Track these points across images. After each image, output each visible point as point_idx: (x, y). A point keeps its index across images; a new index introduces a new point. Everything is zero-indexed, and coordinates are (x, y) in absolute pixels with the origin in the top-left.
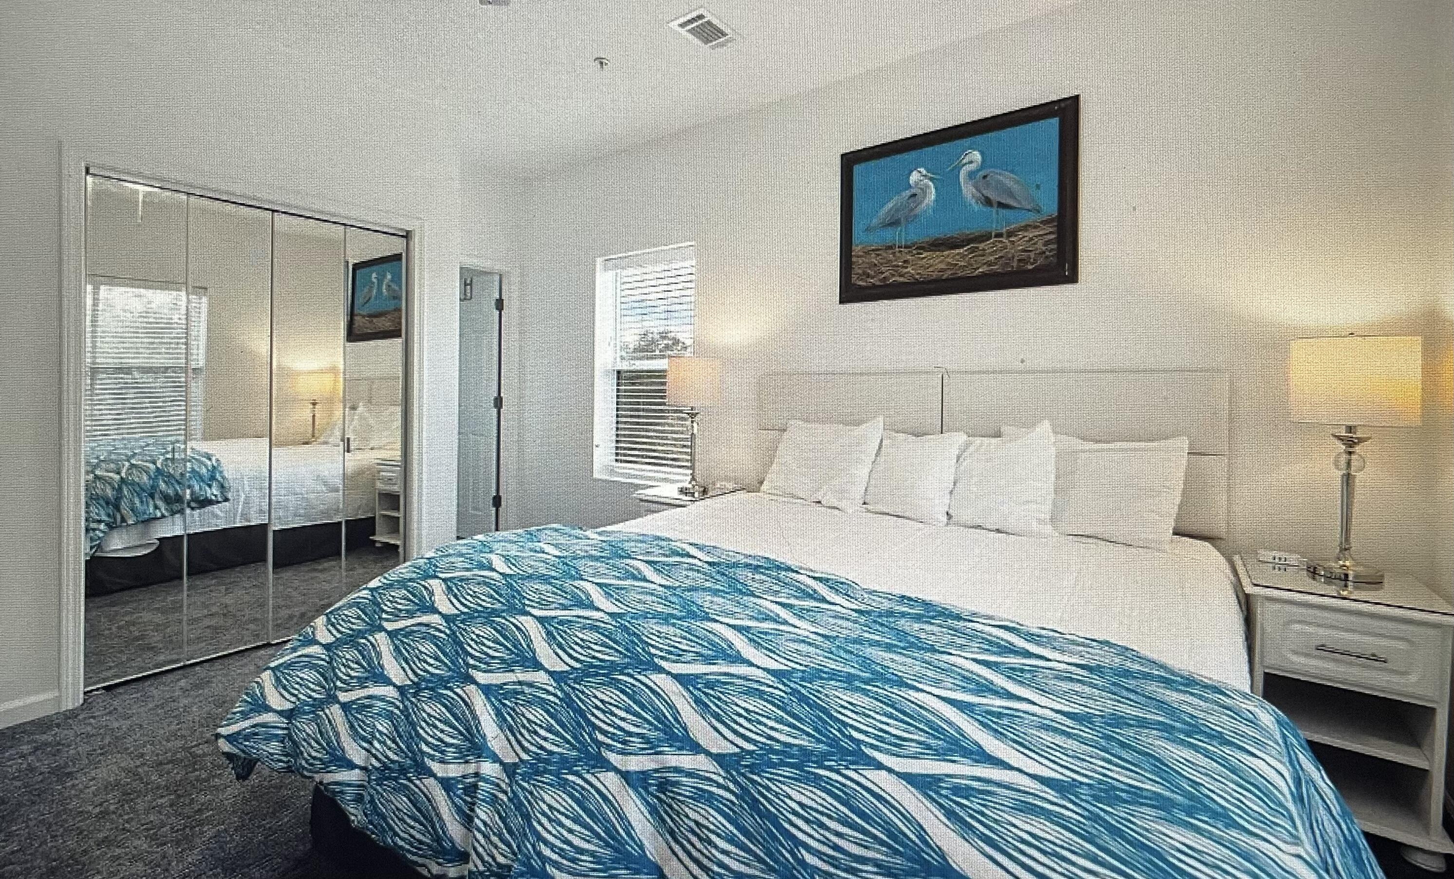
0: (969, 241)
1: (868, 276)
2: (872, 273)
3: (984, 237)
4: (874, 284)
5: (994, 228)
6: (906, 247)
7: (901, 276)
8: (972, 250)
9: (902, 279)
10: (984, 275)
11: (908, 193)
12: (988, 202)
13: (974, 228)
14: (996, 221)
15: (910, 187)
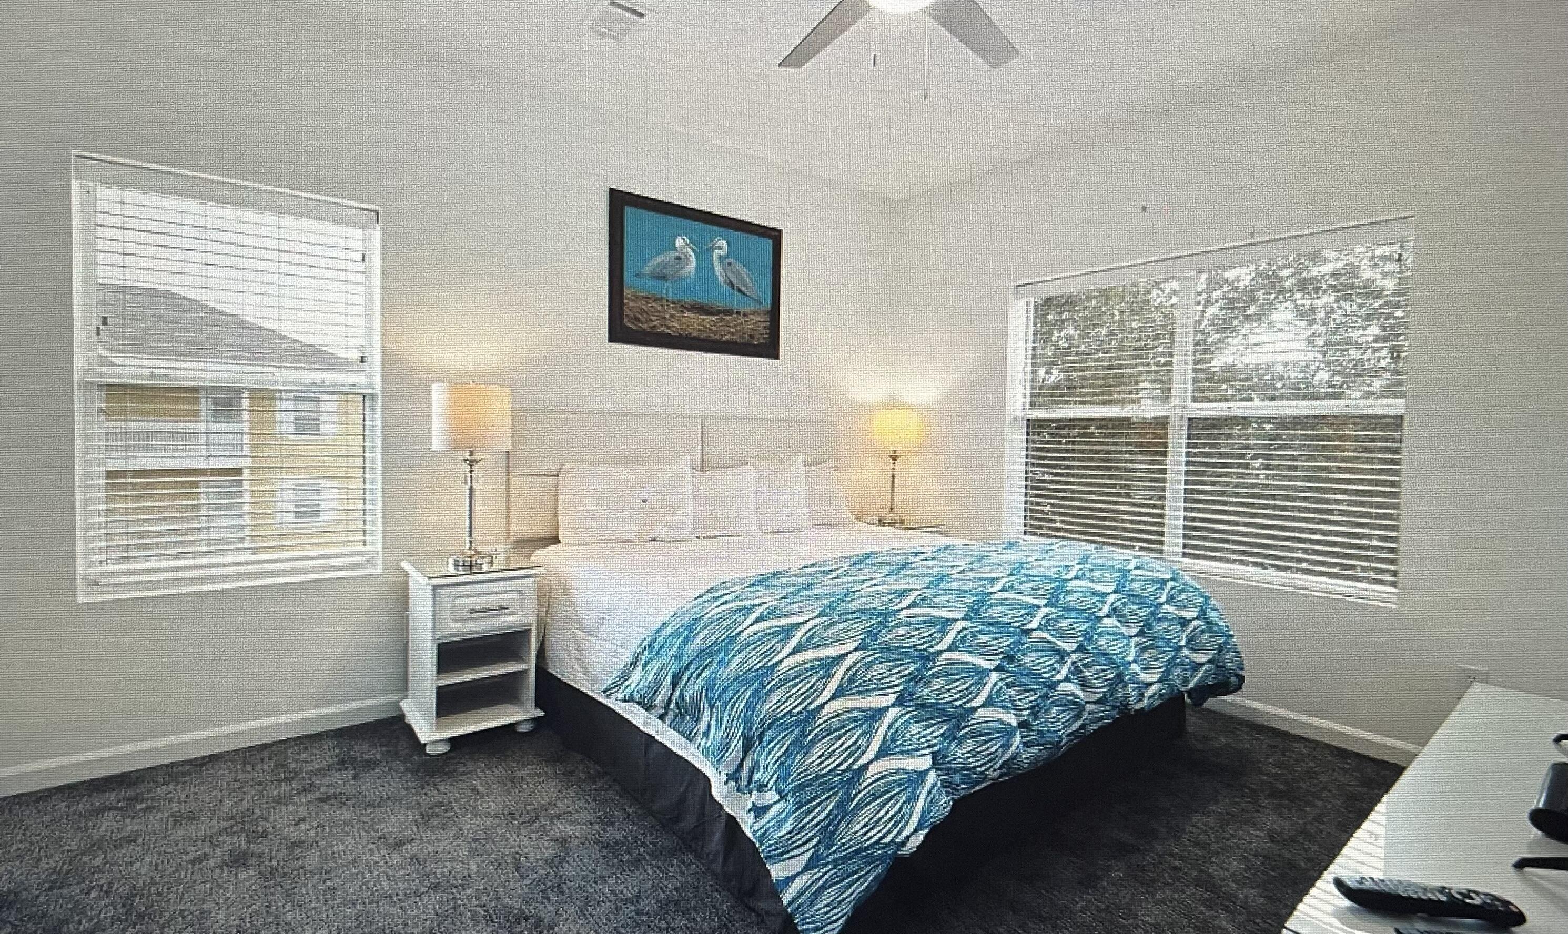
0: (718, 312)
1: (639, 320)
2: (644, 320)
3: (729, 312)
4: (644, 330)
5: (735, 306)
6: (674, 303)
7: (669, 328)
8: (722, 320)
9: (669, 331)
10: (727, 342)
11: (673, 254)
12: (732, 285)
13: (721, 304)
14: (735, 302)
15: (675, 249)
